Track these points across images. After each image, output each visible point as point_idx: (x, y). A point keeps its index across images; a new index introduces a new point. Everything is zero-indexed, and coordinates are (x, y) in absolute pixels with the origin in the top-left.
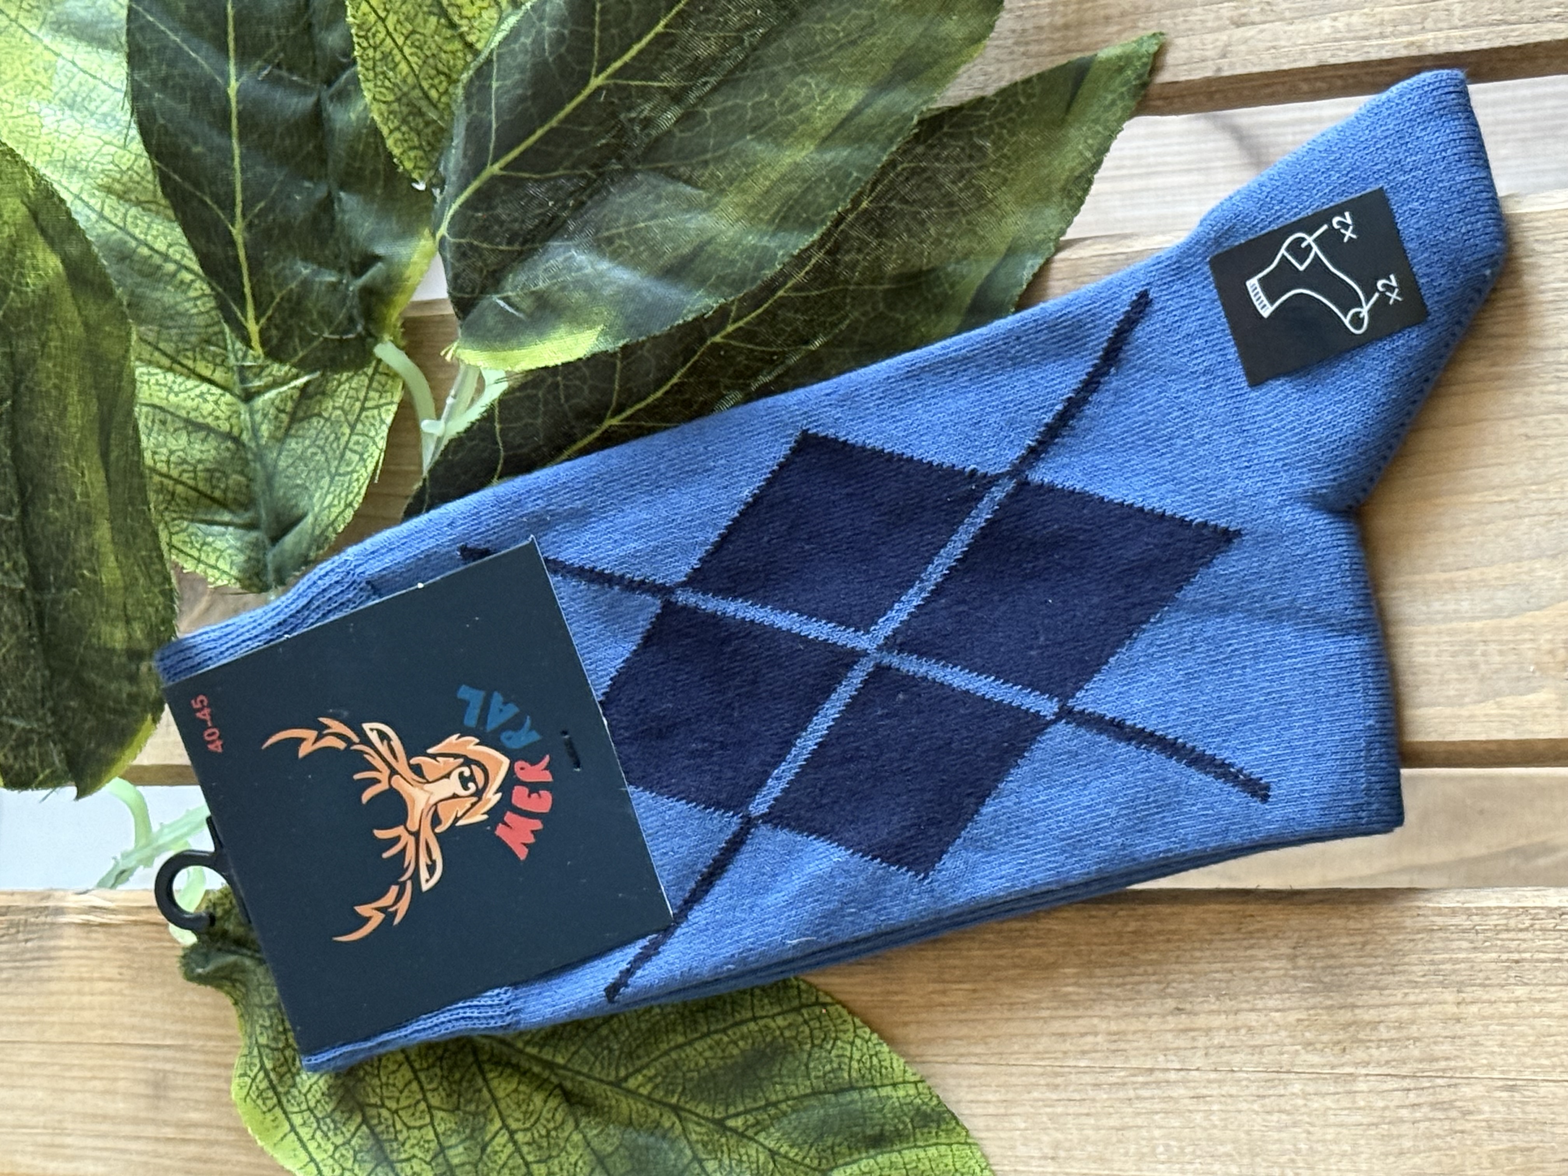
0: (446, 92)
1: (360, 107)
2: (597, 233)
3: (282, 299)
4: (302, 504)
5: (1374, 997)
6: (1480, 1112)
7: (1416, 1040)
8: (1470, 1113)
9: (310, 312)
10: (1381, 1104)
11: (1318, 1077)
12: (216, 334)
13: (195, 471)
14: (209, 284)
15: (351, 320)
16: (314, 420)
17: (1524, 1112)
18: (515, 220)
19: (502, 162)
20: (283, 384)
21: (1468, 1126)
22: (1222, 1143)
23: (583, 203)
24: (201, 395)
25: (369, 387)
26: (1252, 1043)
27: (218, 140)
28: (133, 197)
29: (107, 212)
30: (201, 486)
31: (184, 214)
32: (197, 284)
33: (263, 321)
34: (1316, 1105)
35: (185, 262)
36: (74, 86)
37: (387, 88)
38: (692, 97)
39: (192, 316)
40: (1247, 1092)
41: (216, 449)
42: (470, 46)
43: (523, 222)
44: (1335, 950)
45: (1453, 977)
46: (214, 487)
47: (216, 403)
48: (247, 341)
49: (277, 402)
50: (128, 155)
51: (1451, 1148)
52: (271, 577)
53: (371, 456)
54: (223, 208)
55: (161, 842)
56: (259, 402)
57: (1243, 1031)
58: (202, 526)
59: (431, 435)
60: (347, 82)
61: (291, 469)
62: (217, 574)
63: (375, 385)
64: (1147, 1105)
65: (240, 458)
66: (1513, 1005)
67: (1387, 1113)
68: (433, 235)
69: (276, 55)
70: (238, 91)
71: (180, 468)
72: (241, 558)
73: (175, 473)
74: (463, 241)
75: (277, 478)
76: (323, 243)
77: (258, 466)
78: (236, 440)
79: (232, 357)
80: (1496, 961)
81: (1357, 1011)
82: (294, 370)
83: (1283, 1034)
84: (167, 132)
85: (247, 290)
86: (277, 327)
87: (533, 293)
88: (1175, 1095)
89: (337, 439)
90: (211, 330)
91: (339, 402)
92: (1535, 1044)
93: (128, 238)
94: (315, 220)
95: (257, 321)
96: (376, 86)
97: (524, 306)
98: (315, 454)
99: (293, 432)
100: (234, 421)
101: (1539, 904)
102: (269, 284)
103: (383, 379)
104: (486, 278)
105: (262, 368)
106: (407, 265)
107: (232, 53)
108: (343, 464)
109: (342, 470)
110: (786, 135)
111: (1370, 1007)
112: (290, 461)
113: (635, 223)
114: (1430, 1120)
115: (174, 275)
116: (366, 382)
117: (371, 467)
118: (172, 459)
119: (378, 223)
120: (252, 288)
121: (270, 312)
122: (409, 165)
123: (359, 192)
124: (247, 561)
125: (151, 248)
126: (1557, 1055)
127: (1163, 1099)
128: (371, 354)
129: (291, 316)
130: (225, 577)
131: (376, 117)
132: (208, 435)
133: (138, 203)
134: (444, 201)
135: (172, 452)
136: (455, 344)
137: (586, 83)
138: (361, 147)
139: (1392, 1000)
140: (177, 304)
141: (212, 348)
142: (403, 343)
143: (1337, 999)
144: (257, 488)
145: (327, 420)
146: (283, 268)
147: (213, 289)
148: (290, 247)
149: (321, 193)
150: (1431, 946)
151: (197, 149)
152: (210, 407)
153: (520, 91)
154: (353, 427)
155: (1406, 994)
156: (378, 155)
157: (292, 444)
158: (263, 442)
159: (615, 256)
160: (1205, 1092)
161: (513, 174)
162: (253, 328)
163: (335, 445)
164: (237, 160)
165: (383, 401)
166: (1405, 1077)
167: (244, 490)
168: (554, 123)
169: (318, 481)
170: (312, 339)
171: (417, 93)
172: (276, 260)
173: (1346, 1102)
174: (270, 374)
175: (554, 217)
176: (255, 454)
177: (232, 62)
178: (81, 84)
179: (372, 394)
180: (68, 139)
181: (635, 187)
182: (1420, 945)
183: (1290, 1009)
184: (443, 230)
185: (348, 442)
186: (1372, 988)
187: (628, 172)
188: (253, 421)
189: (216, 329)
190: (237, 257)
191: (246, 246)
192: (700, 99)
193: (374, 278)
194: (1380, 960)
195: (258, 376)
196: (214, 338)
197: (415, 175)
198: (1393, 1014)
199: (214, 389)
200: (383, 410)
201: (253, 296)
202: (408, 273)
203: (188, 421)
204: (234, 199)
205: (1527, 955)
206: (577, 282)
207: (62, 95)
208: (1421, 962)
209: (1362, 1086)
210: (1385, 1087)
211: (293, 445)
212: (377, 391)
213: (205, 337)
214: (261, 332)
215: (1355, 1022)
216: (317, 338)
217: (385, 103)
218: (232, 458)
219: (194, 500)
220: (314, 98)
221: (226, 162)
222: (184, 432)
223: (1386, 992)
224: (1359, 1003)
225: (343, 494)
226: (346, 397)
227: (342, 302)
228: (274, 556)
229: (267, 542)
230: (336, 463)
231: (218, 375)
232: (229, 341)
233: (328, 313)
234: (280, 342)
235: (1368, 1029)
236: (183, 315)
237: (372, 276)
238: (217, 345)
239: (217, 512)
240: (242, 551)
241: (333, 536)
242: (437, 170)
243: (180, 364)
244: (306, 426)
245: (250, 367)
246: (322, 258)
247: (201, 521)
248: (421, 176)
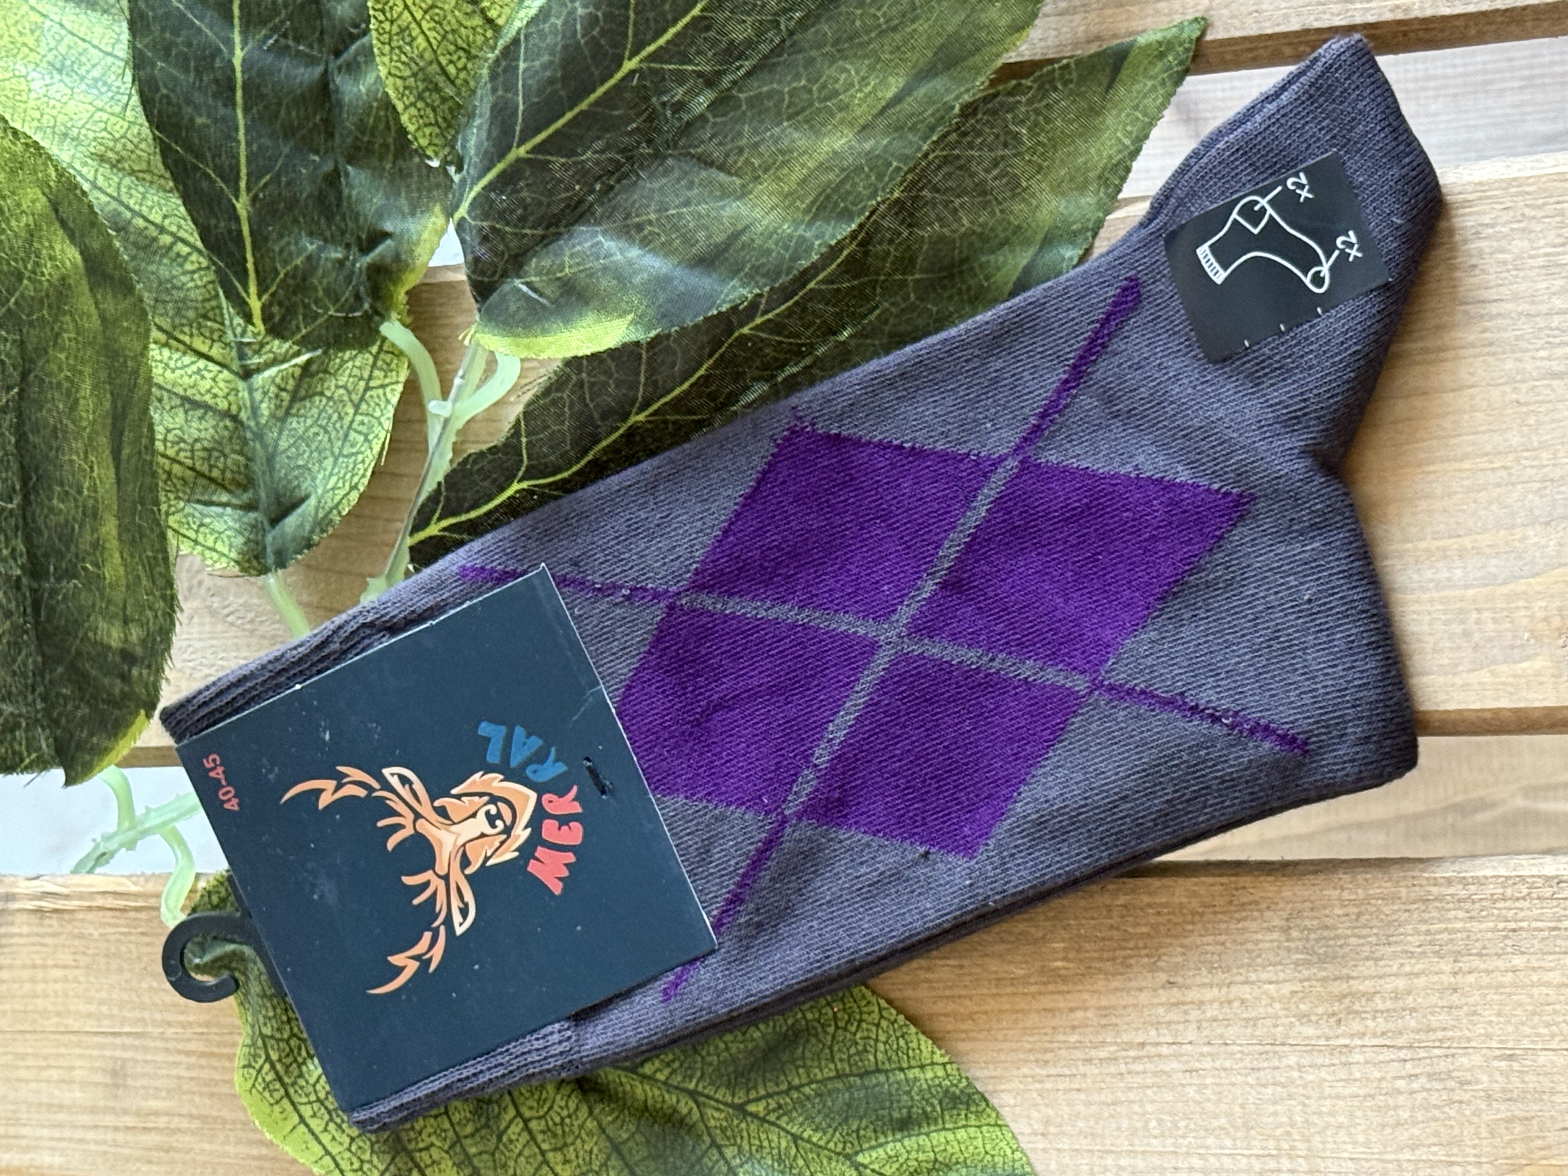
0: (465, 68)
1: (370, 78)
2: (626, 219)
3: (286, 275)
4: (304, 486)
5: (1367, 968)
6: (1478, 1082)
7: (1413, 1010)
8: (1468, 1083)
9: (316, 290)
10: (1378, 1075)
11: (1312, 1049)
12: (213, 308)
13: (192, 451)
14: (211, 259)
15: (358, 298)
16: (317, 399)
17: (1523, 1082)
18: (541, 204)
19: (529, 145)
20: (284, 361)
21: (1467, 1096)
22: (1216, 1117)
23: (611, 188)
24: (199, 371)
25: (374, 366)
26: (1244, 1016)
27: (222, 111)
28: (126, 166)
29: (101, 182)
30: (198, 466)
31: (185, 186)
32: (194, 257)
33: (265, 297)
34: (1311, 1077)
35: (182, 234)
36: (63, 49)
37: (403, 63)
38: (727, 80)
39: (188, 290)
40: (1241, 1065)
41: (215, 427)
42: (490, 21)
43: (549, 205)
44: (1329, 922)
45: (1449, 947)
46: (211, 467)
47: (214, 379)
48: (248, 318)
49: (277, 380)
50: (121, 122)
51: (1449, 1119)
52: (270, 559)
53: (377, 436)
54: (226, 182)
55: (147, 825)
56: (259, 380)
57: (1236, 1004)
58: (199, 507)
59: (438, 416)
60: (357, 53)
61: (293, 450)
62: (215, 556)
63: (380, 363)
64: (1139, 1079)
65: (239, 437)
66: (1510, 974)
67: (1384, 1084)
68: (450, 215)
69: (282, 22)
70: (244, 60)
71: (176, 448)
72: (240, 540)
73: (171, 452)
74: (485, 224)
75: (278, 459)
76: (329, 218)
77: (258, 446)
78: (235, 418)
79: (229, 333)
80: (1495, 930)
81: (1352, 982)
82: (296, 348)
83: (1277, 1006)
84: (169, 103)
85: (250, 266)
86: (280, 304)
87: (558, 279)
88: (1168, 1069)
89: (340, 418)
90: (208, 306)
91: (342, 381)
92: (1533, 1013)
93: (122, 209)
94: (321, 194)
95: (260, 296)
96: (391, 60)
97: (548, 292)
98: (317, 434)
99: (294, 411)
100: (231, 398)
101: (1535, 873)
102: (273, 260)
103: (388, 358)
104: (508, 262)
105: (262, 345)
106: (417, 243)
107: (236, 21)
108: (347, 444)
109: (345, 452)
110: (824, 122)
111: (1365, 978)
112: (291, 441)
113: (666, 210)
114: (1427, 1090)
115: (170, 248)
116: (371, 360)
117: (377, 449)
118: (170, 437)
119: (388, 198)
120: (255, 264)
121: (273, 289)
122: (423, 142)
123: (367, 166)
124: (245, 544)
125: (146, 219)
127: (1155, 1074)
128: (378, 332)
129: (295, 293)
130: (224, 559)
131: (390, 91)
132: (205, 413)
133: (132, 173)
134: (463, 181)
135: (168, 431)
136: (473, 329)
137: (619, 67)
138: (371, 121)
139: (1388, 970)
140: (174, 277)
141: (209, 323)
142: (408, 320)
143: (1331, 970)
144: (256, 467)
145: (329, 399)
146: (289, 243)
147: (212, 262)
148: (296, 221)
149: (329, 167)
150: (1426, 916)
151: (199, 120)
152: (208, 384)
153: (549, 73)
154: (357, 407)
155: (1402, 965)
156: (388, 128)
157: (293, 423)
158: (263, 421)
159: (645, 243)
160: (1198, 1065)
161: (538, 155)
162: (255, 305)
163: (338, 425)
164: (241, 132)
165: (387, 381)
166: (1401, 1048)
167: (243, 470)
168: (583, 106)
169: (320, 462)
170: (316, 316)
171: (435, 67)
172: (281, 236)
173: (1342, 1074)
174: (270, 351)
175: (581, 202)
176: (254, 434)
177: (237, 30)
178: (70, 47)
179: (377, 373)
180: (58, 105)
181: (666, 173)
182: (1415, 916)
183: (1285, 981)
184: (462, 211)
185: (352, 422)
186: (1367, 959)
187: (658, 156)
188: (252, 399)
189: (213, 303)
190: (240, 231)
191: (249, 220)
192: (735, 83)
193: (382, 256)
194: (1375, 931)
195: (258, 352)
196: (211, 314)
197: (429, 152)
198: (1388, 985)
199: (212, 366)
200: (388, 389)
201: (256, 271)
202: (418, 251)
203: (185, 399)
204: (238, 172)
205: (1524, 924)
206: (605, 269)
207: (50, 57)
208: (1417, 933)
209: (1358, 1057)
210: (1381, 1058)
211: (294, 425)
212: (381, 369)
213: (202, 311)
214: (264, 308)
215: (1350, 994)
216: (322, 315)
217: (400, 77)
218: (231, 438)
219: (192, 480)
220: (320, 69)
221: (230, 133)
222: (181, 410)
223: (1382, 963)
224: (1354, 974)
225: (348, 476)
226: (350, 376)
227: (349, 279)
228: (274, 538)
229: (266, 523)
230: (340, 443)
231: (216, 351)
232: (226, 316)
233: (335, 291)
234: (283, 319)
235: (1363, 1000)
236: (179, 289)
237: (380, 254)
238: (215, 321)
239: (214, 493)
240: (240, 533)
241: (337, 519)
242: (453, 147)
243: (177, 339)
244: (308, 405)
245: (249, 344)
246: (328, 234)
247: (199, 502)
248: (436, 154)
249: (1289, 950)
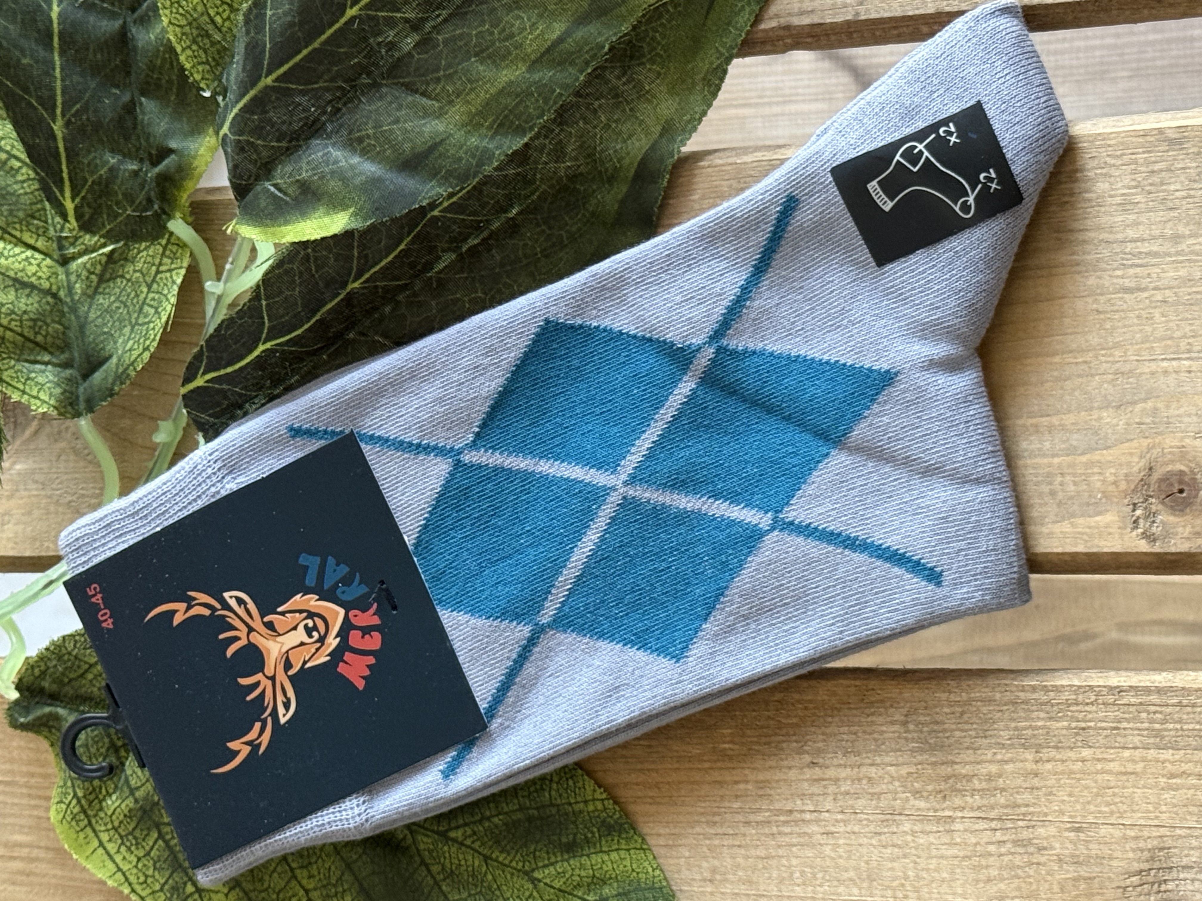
0: (228, 18)
1: (158, 29)
2: (350, 133)
3: (93, 182)
4: (108, 348)
5: (968, 756)
6: (1052, 848)
7: (1003, 790)
8: (1045, 849)
9: (116, 193)
10: (974, 841)
11: (924, 818)
12: (39, 210)
13: (21, 321)
14: (34, 170)
15: (149, 201)
16: (119, 280)
17: (1088, 849)
18: (284, 122)
19: (274, 76)
20: (93, 251)
21: (1043, 859)
22: (846, 870)
23: (339, 110)
24: (27, 259)
25: (163, 254)
26: (871, 791)
27: (42, 53)
30: (25, 333)
31: (14, 113)
32: (24, 170)
33: (77, 200)
34: (921, 841)
35: (15, 152)
37: (181, 15)
38: (428, 26)
39: (19, 196)
40: (867, 830)
41: (38, 303)
43: (290, 123)
44: (939, 718)
45: (1033, 741)
46: (36, 333)
47: (38, 265)
48: (64, 216)
49: (88, 266)
51: (1029, 877)
52: (82, 406)
53: (165, 309)
54: (46, 109)
56: (74, 266)
57: (864, 781)
58: (27, 365)
59: (213, 293)
60: (148, 9)
61: (100, 320)
62: (38, 403)
63: (168, 253)
64: (787, 839)
65: (58, 311)
66: (1080, 763)
67: (979, 848)
68: (217, 133)
70: (60, 14)
71: (9, 318)
72: (58, 391)
73: (5, 322)
74: (241, 138)
75: (88, 327)
76: (127, 138)
77: (73, 317)
78: (55, 296)
79: (51, 229)
80: (1068, 728)
81: (956, 767)
82: (102, 240)
83: (897, 784)
84: (1, 47)
85: (65, 175)
86: (89, 205)
87: (298, 181)
88: (809, 831)
89: (137, 296)
90: (35, 207)
91: (138, 266)
92: (1097, 795)
94: (120, 120)
95: (73, 199)
96: (171, 12)
97: (290, 191)
98: (119, 308)
99: (101, 290)
100: (52, 280)
101: (1101, 683)
102: (82, 170)
103: (174, 248)
104: (260, 168)
105: (76, 238)
106: (195, 157)
108: (142, 316)
109: (140, 321)
110: (504, 58)
111: (966, 763)
112: (99, 313)
113: (381, 127)
114: (1012, 854)
115: (5, 163)
116: (161, 250)
117: (164, 319)
118: (3, 310)
119: (172, 123)
120: (69, 173)
121: (83, 194)
122: (198, 77)
123: (158, 98)
124: (62, 394)
126: (1115, 804)
127: (800, 835)
128: (165, 228)
129: (100, 197)
130: (45, 405)
131: (171, 38)
132: (31, 292)
134: (226, 106)
135: (3, 305)
136: (234, 222)
137: (343, 13)
138: (159, 62)
139: (984, 757)
140: (7, 185)
141: (36, 222)
142: (190, 219)
143: (939, 756)
144: (72, 334)
145: (129, 280)
146: (95, 158)
147: (37, 173)
148: (101, 141)
149: (126, 98)
150: (1015, 716)
151: (25, 61)
152: (34, 269)
153: (289, 18)
154: (150, 287)
155: (995, 754)
156: (171, 67)
157: (100, 299)
158: (77, 298)
159: (364, 153)
160: (833, 829)
161: (282, 85)
162: (70, 206)
163: (135, 301)
164: (58, 70)
165: (173, 266)
166: (993, 820)
167: (61, 336)
168: (316, 45)
169: (121, 329)
170: (117, 215)
171: (205, 17)
172: (89, 152)
173: (946, 839)
174: (83, 243)
175: (315, 121)
176: (69, 307)
179: (166, 260)
181: (381, 98)
182: (1006, 715)
183: (902, 764)
184: (225, 129)
185: (145, 298)
186: (967, 748)
187: (375, 85)
188: (68, 281)
189: (39, 206)
190: (57, 148)
191: (64, 139)
192: (434, 27)
193: (168, 168)
194: (975, 726)
195: (73, 244)
196: (37, 214)
197: (202, 85)
198: (985, 769)
199: (37, 255)
200: (174, 273)
201: (71, 180)
202: (196, 163)
203: (15, 280)
204: (55, 101)
205: (1092, 724)
206: (333, 173)
208: (1007, 729)
209: (958, 826)
210: (977, 827)
211: (101, 301)
212: (169, 257)
213: (30, 212)
214: (76, 209)
215: (954, 776)
216: (121, 215)
217: (179, 26)
218: (52, 311)
219: (20, 344)
220: (121, 22)
221: (49, 70)
222: (13, 289)
223: (979, 752)
224: (957, 760)
225: (142, 341)
226: (145, 262)
227: (142, 186)
228: (85, 389)
229: (79, 378)
230: (136, 315)
231: (40, 244)
232: (49, 216)
233: (131, 195)
234: (91, 217)
235: (964, 781)
236: (13, 194)
237: (167, 166)
238: (40, 220)
239: (38, 354)
240: (59, 385)
241: (133, 374)
242: (220, 81)
243: (10, 234)
244: (112, 285)
245: (66, 237)
246: (126, 151)
247: (27, 361)
248: (208, 86)
249: (906, 739)
